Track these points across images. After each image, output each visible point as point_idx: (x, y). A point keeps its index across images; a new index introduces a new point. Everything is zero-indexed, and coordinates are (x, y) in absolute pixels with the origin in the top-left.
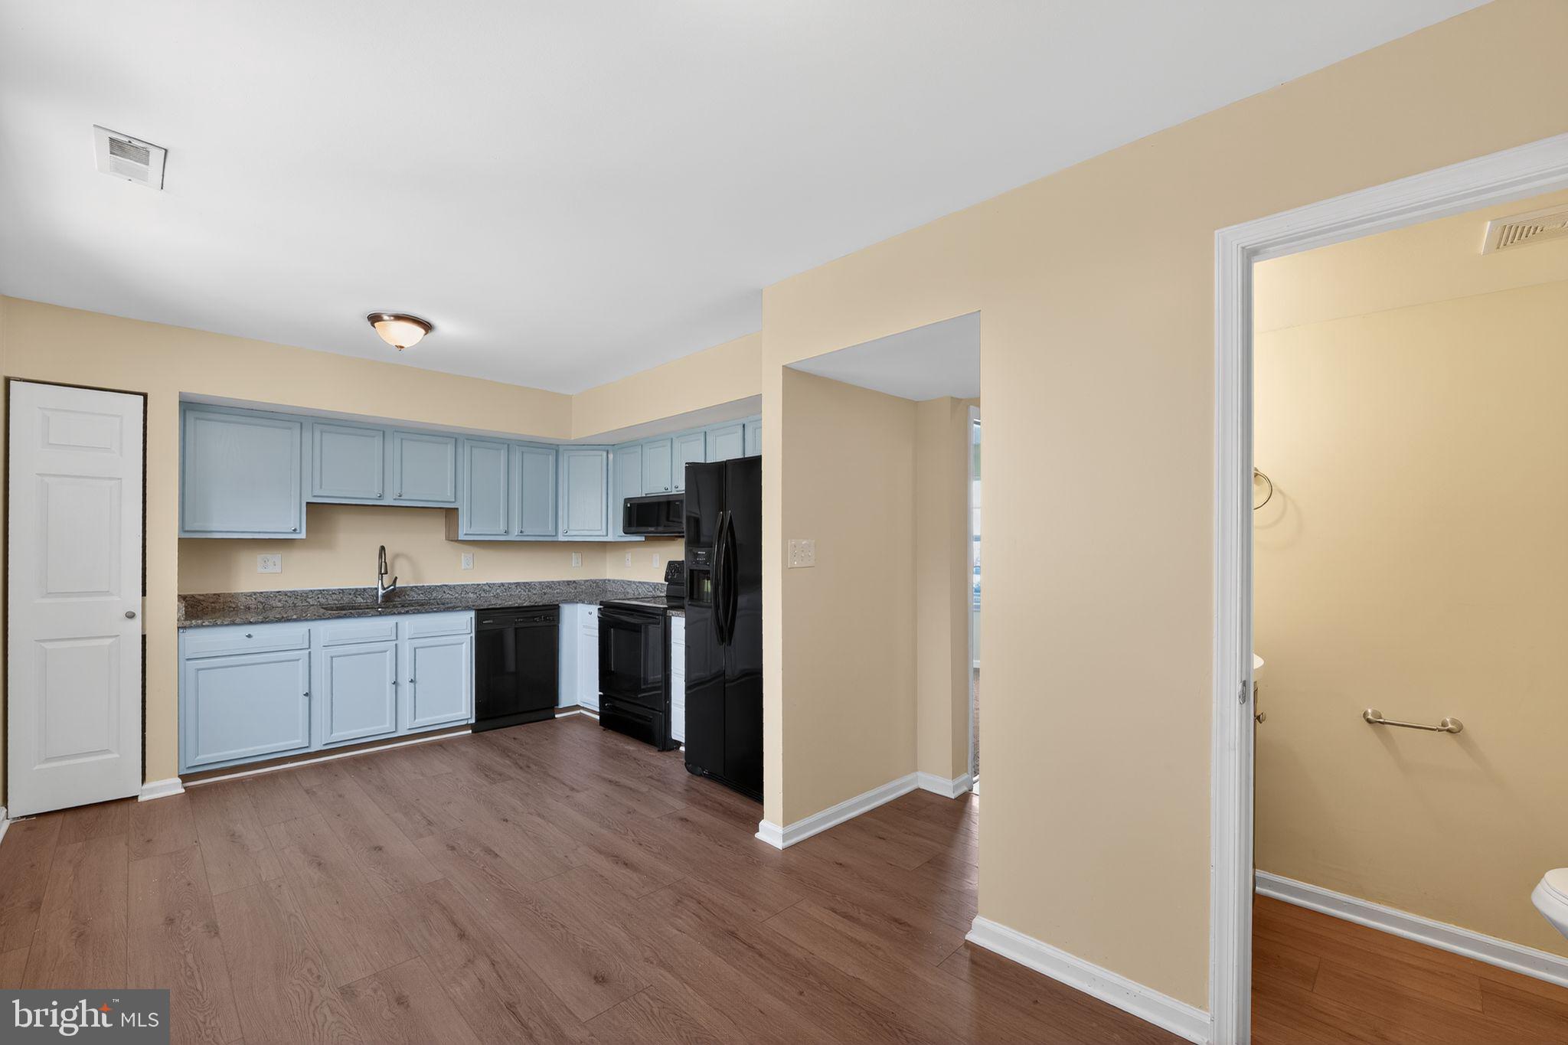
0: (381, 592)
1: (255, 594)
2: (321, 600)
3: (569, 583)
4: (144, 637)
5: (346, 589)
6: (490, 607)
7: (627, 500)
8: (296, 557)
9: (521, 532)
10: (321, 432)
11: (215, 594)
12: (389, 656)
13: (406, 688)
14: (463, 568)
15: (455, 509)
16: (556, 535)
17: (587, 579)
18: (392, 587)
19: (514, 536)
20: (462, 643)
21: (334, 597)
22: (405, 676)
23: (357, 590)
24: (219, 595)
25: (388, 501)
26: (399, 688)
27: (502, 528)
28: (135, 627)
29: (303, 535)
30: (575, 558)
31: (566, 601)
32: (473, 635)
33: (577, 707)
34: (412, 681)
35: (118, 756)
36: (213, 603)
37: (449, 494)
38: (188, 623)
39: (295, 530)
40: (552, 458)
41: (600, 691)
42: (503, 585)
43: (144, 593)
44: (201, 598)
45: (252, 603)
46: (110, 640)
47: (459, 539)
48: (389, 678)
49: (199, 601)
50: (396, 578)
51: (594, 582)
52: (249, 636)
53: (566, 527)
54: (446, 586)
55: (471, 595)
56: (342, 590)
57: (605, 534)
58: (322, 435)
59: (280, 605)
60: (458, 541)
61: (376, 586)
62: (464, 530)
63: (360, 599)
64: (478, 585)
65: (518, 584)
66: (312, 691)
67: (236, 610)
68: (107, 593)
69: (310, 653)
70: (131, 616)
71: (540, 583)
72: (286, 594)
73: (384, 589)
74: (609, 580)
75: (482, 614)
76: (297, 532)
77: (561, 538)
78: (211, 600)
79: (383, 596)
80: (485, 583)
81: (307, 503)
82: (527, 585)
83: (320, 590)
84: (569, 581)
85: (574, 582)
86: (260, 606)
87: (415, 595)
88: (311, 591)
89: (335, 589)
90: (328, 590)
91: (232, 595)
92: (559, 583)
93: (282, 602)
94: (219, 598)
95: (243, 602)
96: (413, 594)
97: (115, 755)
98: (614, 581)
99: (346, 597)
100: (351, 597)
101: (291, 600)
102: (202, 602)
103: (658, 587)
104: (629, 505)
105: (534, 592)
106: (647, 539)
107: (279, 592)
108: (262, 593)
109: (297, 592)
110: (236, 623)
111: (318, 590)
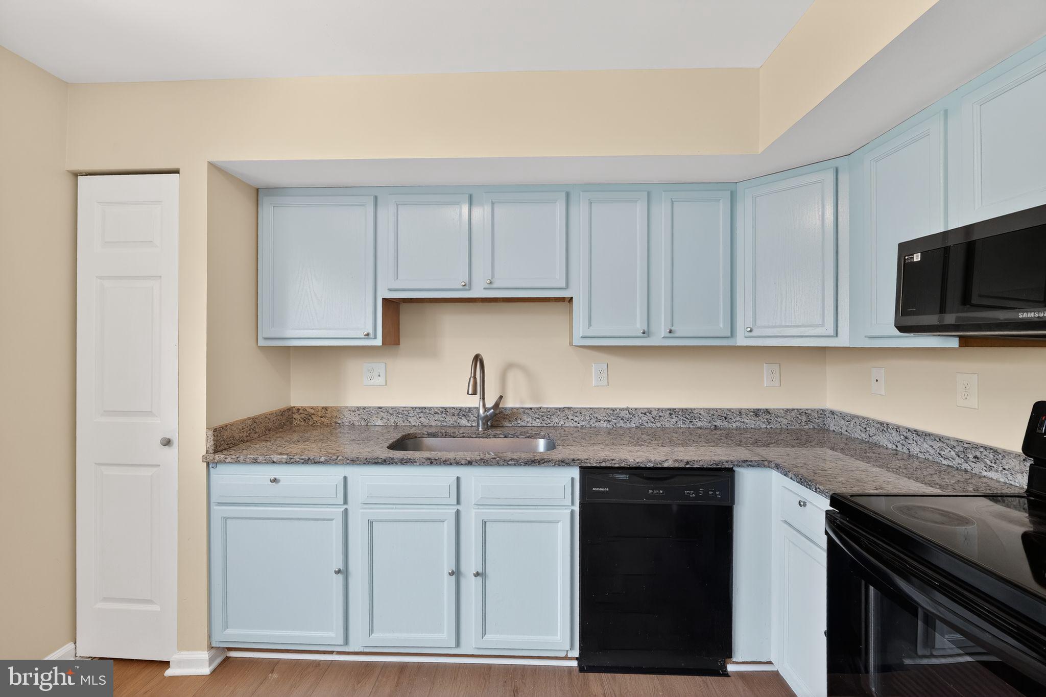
0: (482, 415)
1: (358, 409)
2: (423, 419)
3: (757, 413)
6: (603, 465)
7: (905, 248)
9: (670, 332)
11: (323, 408)
12: (448, 529)
13: (471, 585)
14: (594, 384)
15: (567, 298)
16: (733, 334)
17: (790, 407)
18: (497, 409)
19: (658, 339)
20: (558, 523)
21: (437, 417)
22: (471, 564)
24: (326, 408)
25: (477, 292)
26: (462, 584)
27: (639, 325)
29: (380, 342)
30: (767, 371)
32: (577, 508)
34: (477, 574)
36: (321, 417)
37: (558, 276)
39: (368, 335)
40: (723, 207)
42: (650, 411)
44: (312, 411)
45: (355, 419)
47: (575, 344)
48: (448, 564)
49: (311, 415)
50: (503, 396)
52: (275, 481)
53: (749, 323)
54: (569, 408)
55: (605, 425)
57: (831, 332)
59: (379, 423)
62: (582, 331)
63: (464, 422)
64: (613, 410)
65: (672, 412)
66: (349, 566)
67: (341, 426)
68: (149, 413)
69: (346, 511)
70: (165, 443)
71: (709, 410)
72: (387, 410)
73: (485, 411)
74: (832, 413)
76: (374, 338)
77: (741, 340)
78: (320, 414)
80: (625, 406)
81: (384, 299)
82: (687, 414)
83: (422, 408)
84: (758, 410)
85: (767, 411)
86: (363, 423)
87: (529, 419)
88: (412, 408)
89: (437, 408)
90: (430, 409)
91: (338, 410)
92: (740, 412)
93: (385, 421)
94: (327, 412)
95: (347, 418)
96: (525, 417)
97: (156, 608)
98: (843, 416)
99: (448, 418)
100: (455, 418)
101: (392, 420)
102: (312, 416)
103: (978, 454)
104: (917, 257)
105: (699, 424)
106: (960, 346)
107: (380, 408)
108: (364, 408)
109: (398, 408)
110: (259, 463)
111: (420, 408)
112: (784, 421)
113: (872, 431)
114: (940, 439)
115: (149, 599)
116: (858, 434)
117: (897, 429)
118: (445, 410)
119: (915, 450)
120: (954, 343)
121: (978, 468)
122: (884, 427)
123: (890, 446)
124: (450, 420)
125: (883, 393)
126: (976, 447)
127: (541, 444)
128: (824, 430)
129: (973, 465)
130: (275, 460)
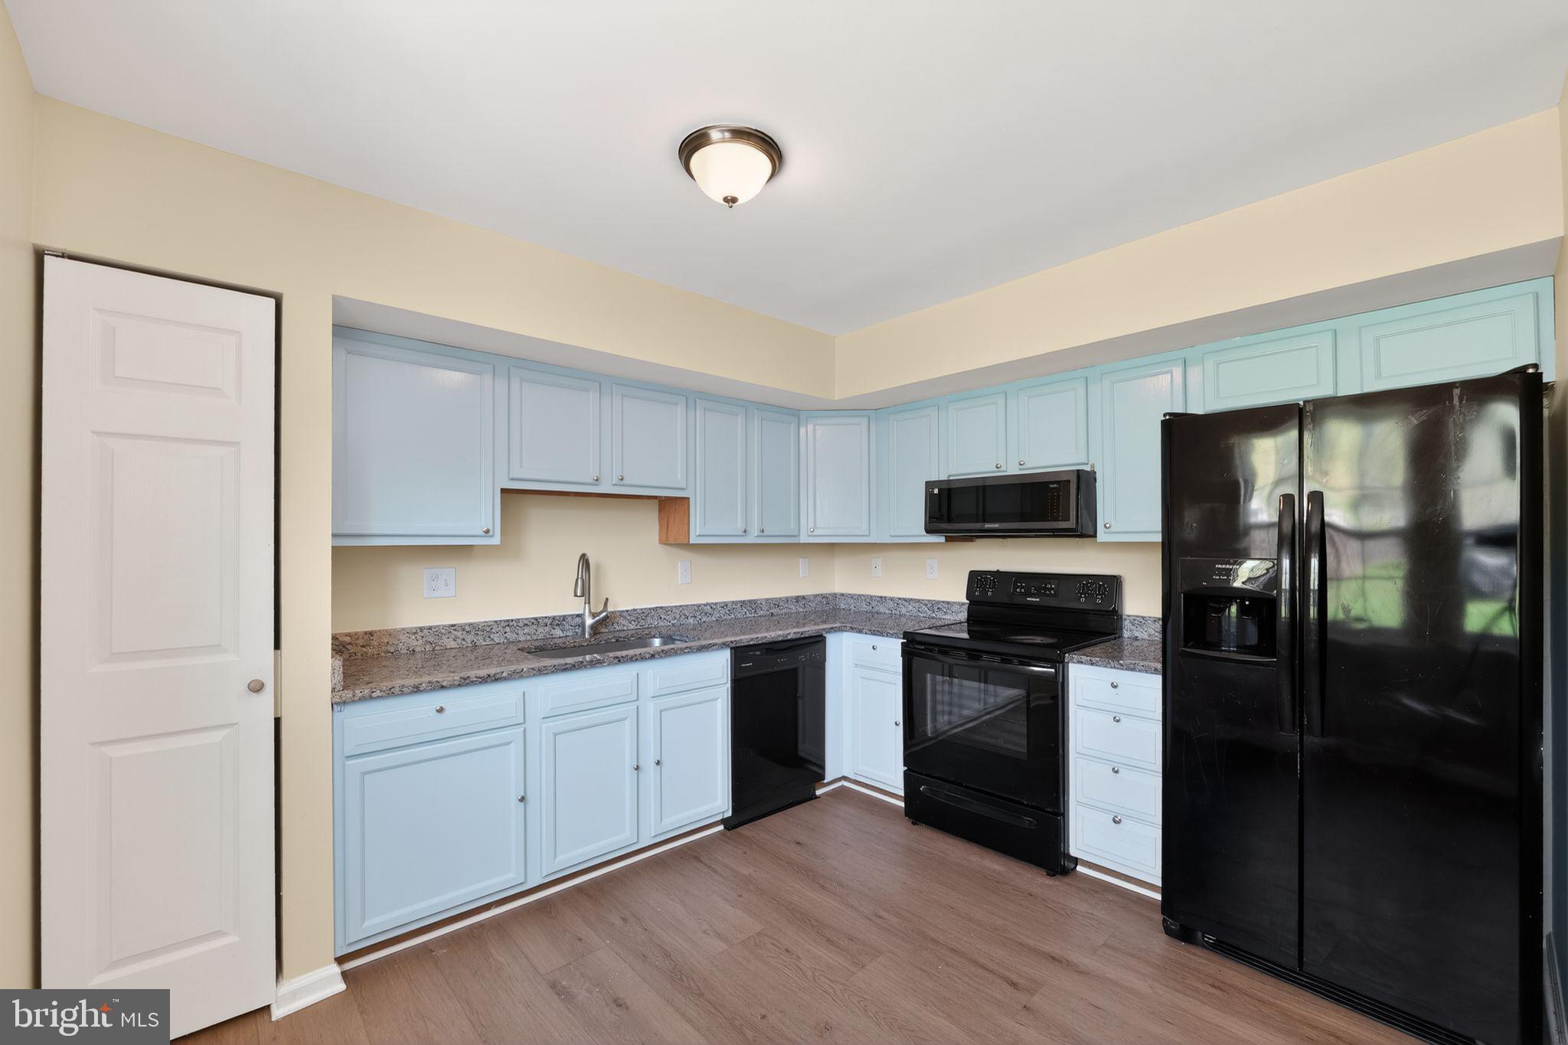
0: (589, 621)
1: (421, 629)
2: (510, 636)
3: (797, 599)
4: (278, 722)
5: (540, 618)
6: (751, 643)
7: (929, 485)
8: (476, 572)
9: (761, 531)
10: (522, 381)
11: (366, 633)
12: (628, 726)
13: (650, 770)
14: (680, 583)
15: (685, 498)
16: (798, 536)
17: (817, 593)
18: (604, 614)
19: (751, 537)
20: (716, 699)
21: (526, 630)
22: (649, 756)
23: (554, 618)
24: (371, 634)
25: (606, 487)
26: (641, 775)
27: (740, 526)
28: (263, 708)
29: (496, 540)
30: (802, 565)
31: (832, 630)
32: (729, 685)
33: (844, 778)
34: (657, 764)
35: (237, 939)
36: (363, 646)
37: (679, 477)
38: (348, 694)
39: (487, 532)
41: (905, 765)
42: (726, 605)
43: (277, 645)
44: (348, 639)
45: (417, 644)
46: (223, 733)
47: (691, 542)
48: (629, 762)
50: (607, 599)
51: (824, 596)
52: (441, 710)
53: (811, 525)
54: (661, 608)
55: (691, 620)
56: (536, 619)
58: (521, 385)
59: (453, 644)
60: (687, 546)
61: (581, 612)
62: (699, 529)
63: (558, 632)
64: (699, 606)
66: (528, 792)
67: (395, 655)
68: (217, 648)
69: (525, 730)
70: (257, 688)
71: (767, 600)
72: (462, 627)
73: (594, 615)
74: (842, 595)
75: (740, 654)
76: (491, 533)
77: (803, 539)
78: (361, 642)
79: (593, 627)
80: (706, 602)
81: (504, 491)
82: (752, 604)
83: (508, 621)
84: (798, 597)
85: (803, 597)
86: (428, 648)
87: (625, 622)
88: (496, 622)
89: (527, 619)
90: (518, 620)
91: (390, 633)
92: (787, 600)
93: (459, 641)
94: (372, 638)
95: (405, 643)
96: (622, 621)
97: (232, 939)
98: (852, 596)
99: (541, 630)
100: (547, 629)
101: (469, 638)
102: (348, 646)
103: (940, 606)
104: (936, 491)
105: (761, 613)
106: (946, 541)
107: (453, 626)
108: (430, 628)
109: (478, 624)
110: (422, 691)
111: (505, 621)
112: (813, 605)
113: (874, 603)
114: (918, 601)
115: (217, 929)
116: (864, 607)
117: (892, 599)
118: (536, 621)
119: (904, 610)
120: (942, 539)
121: (940, 615)
122: (882, 599)
123: (887, 612)
124: (542, 632)
125: (880, 575)
126: (939, 602)
127: (657, 642)
128: (836, 609)
129: (937, 613)
130: (444, 684)
